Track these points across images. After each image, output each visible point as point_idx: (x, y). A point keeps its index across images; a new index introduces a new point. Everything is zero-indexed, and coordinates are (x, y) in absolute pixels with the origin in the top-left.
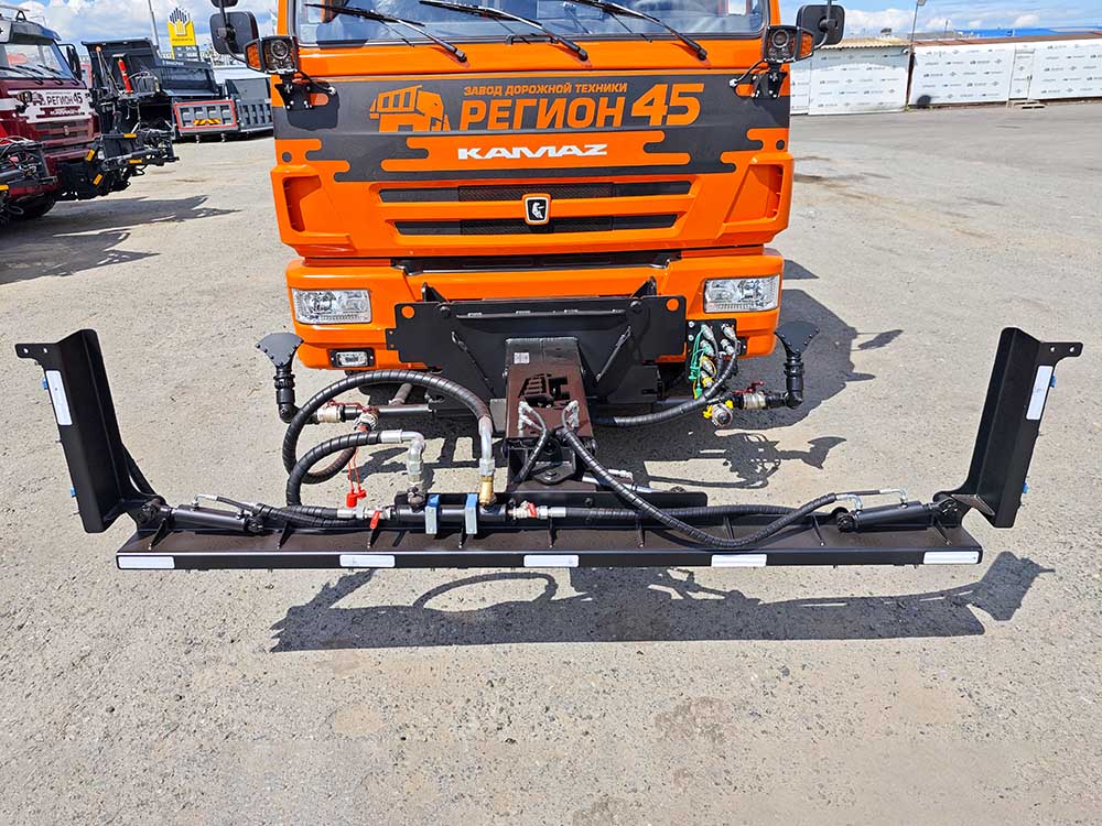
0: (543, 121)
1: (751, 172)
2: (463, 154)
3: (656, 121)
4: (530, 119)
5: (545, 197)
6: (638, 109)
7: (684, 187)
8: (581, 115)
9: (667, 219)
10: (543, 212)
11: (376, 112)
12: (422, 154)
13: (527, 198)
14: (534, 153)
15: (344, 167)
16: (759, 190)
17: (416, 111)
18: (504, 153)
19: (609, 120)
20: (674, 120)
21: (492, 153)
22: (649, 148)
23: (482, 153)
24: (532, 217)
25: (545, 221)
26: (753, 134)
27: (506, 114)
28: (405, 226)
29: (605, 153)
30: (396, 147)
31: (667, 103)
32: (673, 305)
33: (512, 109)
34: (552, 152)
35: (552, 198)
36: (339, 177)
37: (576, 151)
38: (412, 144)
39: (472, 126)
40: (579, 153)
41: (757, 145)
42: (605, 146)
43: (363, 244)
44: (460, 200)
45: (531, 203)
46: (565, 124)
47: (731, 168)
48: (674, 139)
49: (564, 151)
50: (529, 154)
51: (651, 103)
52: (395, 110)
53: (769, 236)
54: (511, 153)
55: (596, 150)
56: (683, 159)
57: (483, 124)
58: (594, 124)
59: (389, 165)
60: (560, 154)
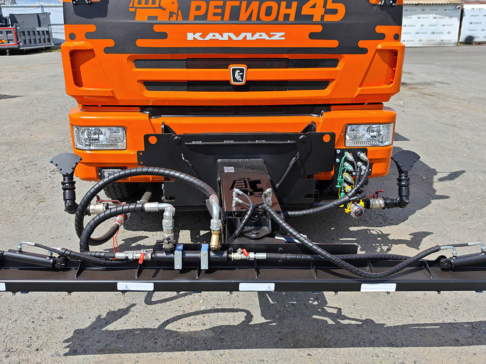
0: (243, 16)
1: (377, 54)
2: (190, 36)
3: (317, 18)
4: (235, 14)
5: (244, 67)
6: (306, 10)
7: (334, 63)
8: (269, 12)
9: (322, 84)
10: (242, 76)
11: (133, 7)
12: (163, 36)
13: (232, 67)
14: (237, 37)
15: (111, 43)
16: (382, 67)
17: (160, 7)
18: (218, 36)
19: (287, 16)
20: (329, 18)
21: (210, 37)
22: (313, 36)
23: (203, 36)
24: (235, 80)
25: (243, 83)
26: (379, 29)
27: (219, 11)
28: (150, 84)
29: (284, 38)
30: (147, 31)
31: (325, 6)
32: (327, 139)
33: (223, 8)
34: (249, 36)
35: (248, 68)
36: (108, 50)
37: (265, 36)
38: (157, 29)
39: (197, 18)
40: (267, 38)
41: (382, 37)
42: (284, 33)
43: (122, 97)
44: (187, 68)
45: (234, 70)
46: (258, 18)
47: (364, 51)
48: (328, 31)
49: (257, 36)
50: (234, 37)
51: (314, 6)
52: (146, 6)
53: (387, 97)
54: (222, 37)
55: (278, 36)
56: (334, 44)
57: (205, 17)
58: (277, 18)
59: (141, 43)
60: (254, 38)
